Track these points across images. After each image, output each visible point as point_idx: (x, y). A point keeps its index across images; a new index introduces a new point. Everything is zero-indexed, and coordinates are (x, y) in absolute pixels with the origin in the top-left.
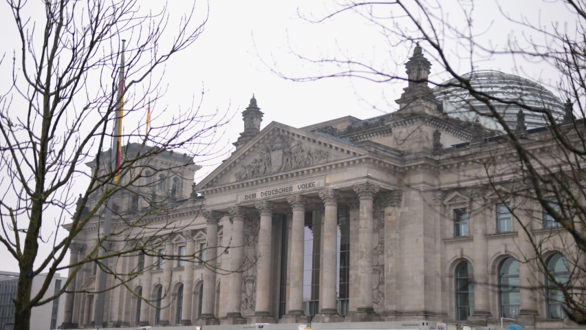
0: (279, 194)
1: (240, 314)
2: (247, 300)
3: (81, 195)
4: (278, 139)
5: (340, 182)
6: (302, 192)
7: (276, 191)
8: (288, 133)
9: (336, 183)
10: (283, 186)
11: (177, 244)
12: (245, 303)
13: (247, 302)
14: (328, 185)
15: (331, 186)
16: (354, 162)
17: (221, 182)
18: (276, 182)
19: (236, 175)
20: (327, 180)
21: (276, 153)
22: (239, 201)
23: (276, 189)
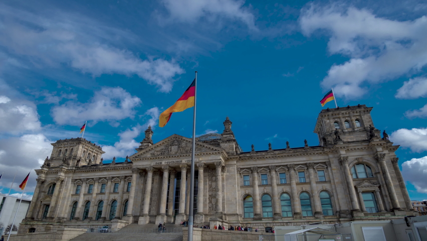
0: (174, 163)
4: (176, 141)
5: (207, 160)
6: (187, 163)
8: (182, 139)
10: (177, 160)
14: (201, 161)
15: (203, 162)
16: (216, 153)
17: (142, 156)
18: (173, 158)
19: (151, 154)
20: (201, 159)
21: (174, 147)
22: (152, 165)
23: (173, 161)
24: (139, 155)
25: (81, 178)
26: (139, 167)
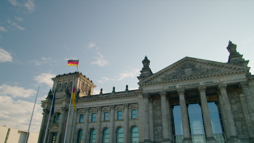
0: (191, 86)
1: (150, 140)
2: (158, 134)
3: (51, 90)
5: (230, 81)
6: (206, 85)
7: (189, 85)
9: (228, 81)
10: (193, 83)
11: (117, 109)
12: (157, 135)
13: (159, 135)
15: (225, 83)
16: (240, 72)
17: (152, 81)
18: (188, 81)
19: (162, 78)
20: (221, 80)
21: (188, 69)
22: (165, 89)
23: (189, 84)
24: (149, 80)
25: (84, 107)
26: (150, 92)
